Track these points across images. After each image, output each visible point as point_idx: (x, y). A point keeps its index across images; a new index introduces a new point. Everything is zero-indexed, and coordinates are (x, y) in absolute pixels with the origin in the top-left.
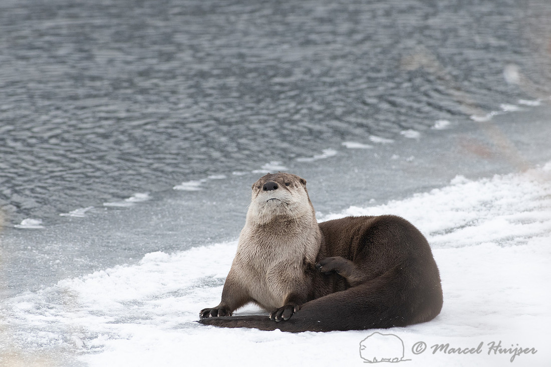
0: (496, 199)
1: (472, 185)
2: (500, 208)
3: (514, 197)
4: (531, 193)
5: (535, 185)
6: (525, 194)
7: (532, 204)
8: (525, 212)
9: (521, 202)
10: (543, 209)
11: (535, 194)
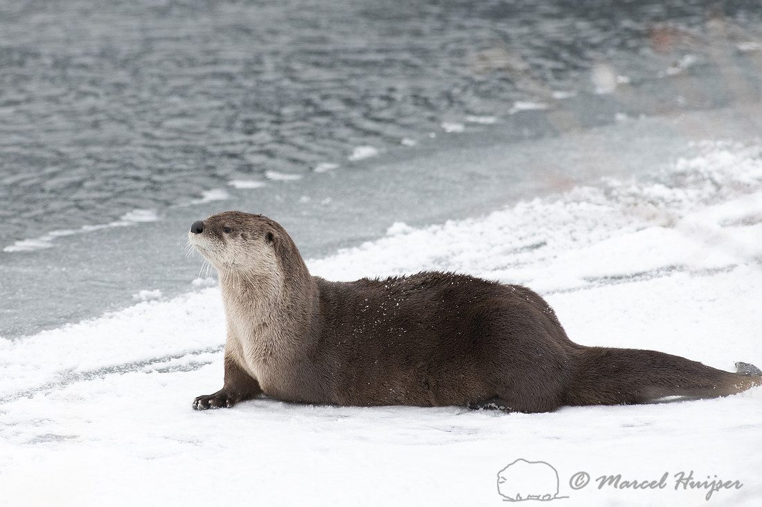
0: (453, 254)
1: (419, 235)
2: (461, 266)
3: (479, 251)
4: (502, 245)
5: (506, 233)
6: (493, 246)
7: (505, 260)
8: (498, 271)
9: (489, 257)
10: (521, 266)
11: (508, 246)
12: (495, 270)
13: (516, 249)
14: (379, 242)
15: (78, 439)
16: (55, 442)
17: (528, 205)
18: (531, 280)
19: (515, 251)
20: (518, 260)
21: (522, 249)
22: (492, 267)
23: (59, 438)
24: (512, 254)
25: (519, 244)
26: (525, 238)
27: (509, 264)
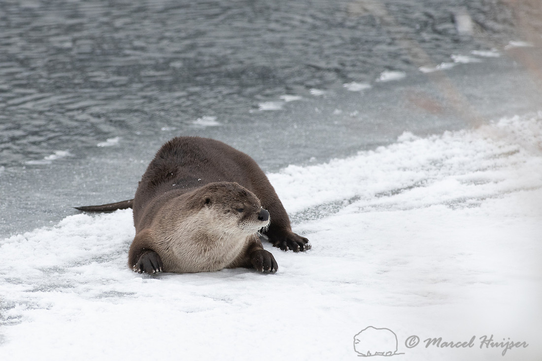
0: (447, 158)
2: (452, 167)
3: (467, 156)
4: (485, 151)
5: (489, 143)
6: (478, 152)
7: (485, 163)
8: (478, 172)
9: (474, 161)
10: (497, 168)
11: (489, 152)
12: (477, 171)
13: (495, 155)
14: (391, 146)
15: (135, 295)
16: (116, 298)
17: (508, 121)
18: (504, 180)
19: (495, 156)
20: (495, 164)
21: (500, 155)
22: (475, 168)
23: (120, 294)
24: (492, 159)
25: (498, 151)
26: (504, 146)
27: (489, 167)
